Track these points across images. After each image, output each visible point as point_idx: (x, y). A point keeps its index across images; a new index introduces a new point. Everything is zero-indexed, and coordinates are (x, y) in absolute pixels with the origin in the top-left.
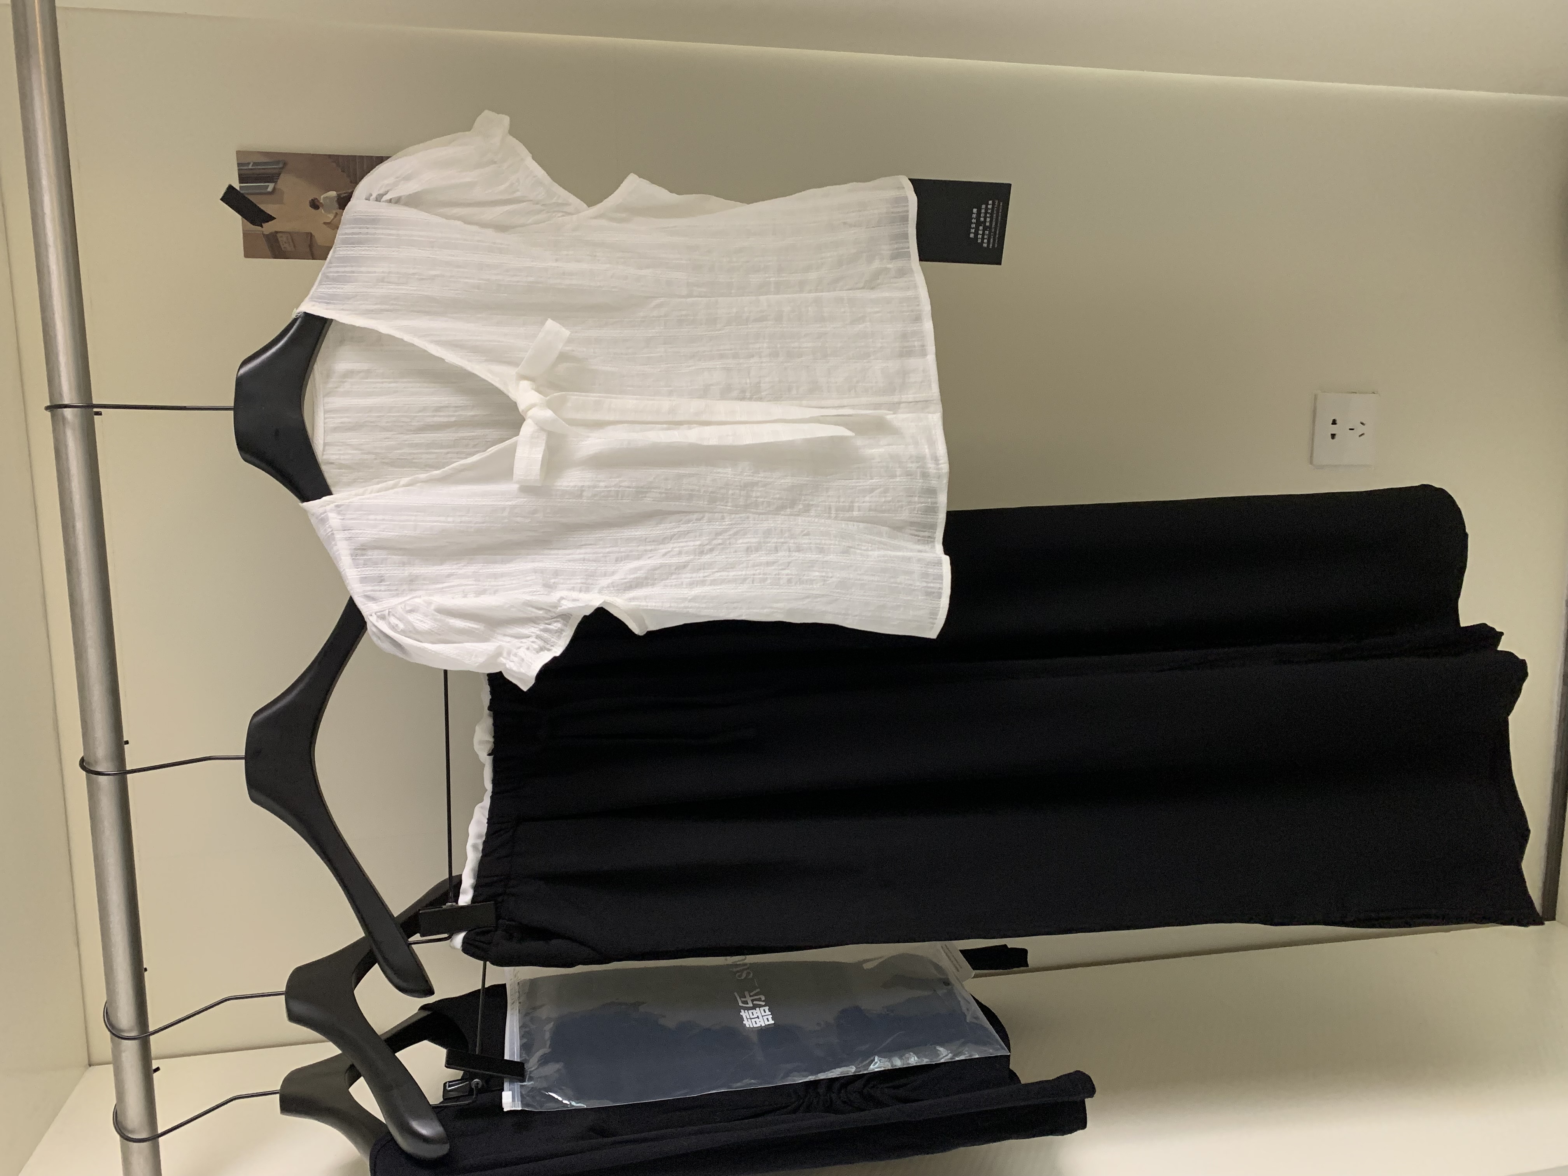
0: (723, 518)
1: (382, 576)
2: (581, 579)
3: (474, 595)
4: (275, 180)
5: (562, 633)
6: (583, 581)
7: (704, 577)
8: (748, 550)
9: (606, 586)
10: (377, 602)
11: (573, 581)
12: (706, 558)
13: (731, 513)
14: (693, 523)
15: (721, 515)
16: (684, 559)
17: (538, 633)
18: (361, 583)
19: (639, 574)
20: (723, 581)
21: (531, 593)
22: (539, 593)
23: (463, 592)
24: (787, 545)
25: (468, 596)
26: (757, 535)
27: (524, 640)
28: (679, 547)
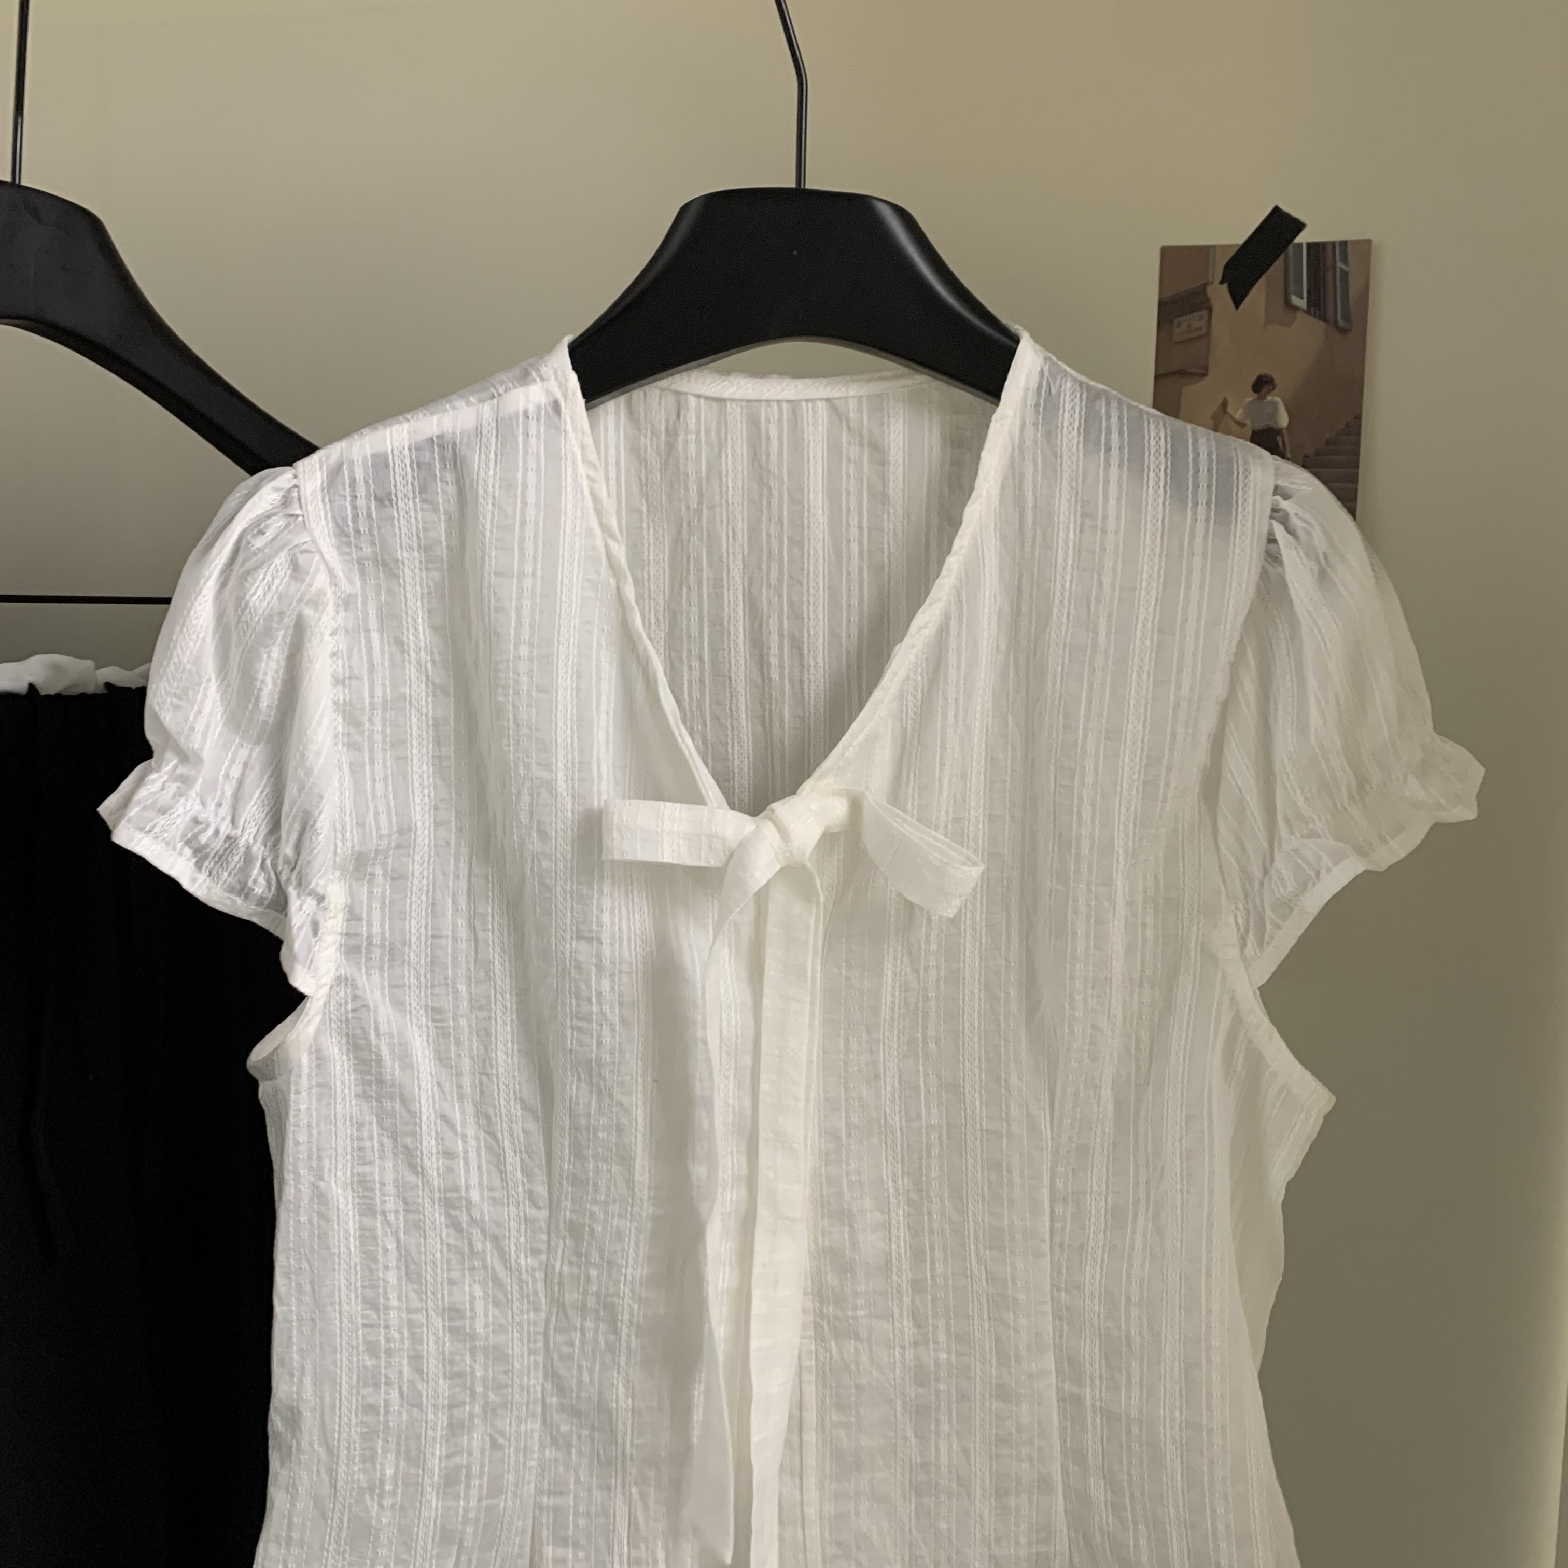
0: (535, 1252)
1: (390, 501)
2: (383, 934)
3: (341, 701)
4: (1312, 309)
5: (240, 895)
6: (377, 941)
7: (384, 1213)
8: (454, 1312)
9: (359, 992)
10: (323, 489)
11: (376, 914)
12: (435, 1215)
13: (547, 1268)
14: (523, 1184)
15: (544, 1247)
16: (432, 1165)
17: (242, 842)
18: (373, 456)
19: (392, 1068)
20: (369, 1257)
21: (339, 827)
22: (339, 844)
23: (350, 678)
24: (468, 1400)
25: (340, 688)
26: (493, 1331)
27: (225, 810)
28: (466, 1152)
